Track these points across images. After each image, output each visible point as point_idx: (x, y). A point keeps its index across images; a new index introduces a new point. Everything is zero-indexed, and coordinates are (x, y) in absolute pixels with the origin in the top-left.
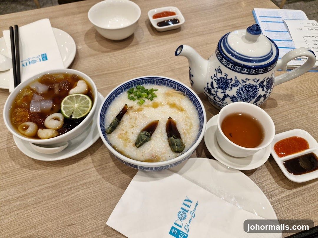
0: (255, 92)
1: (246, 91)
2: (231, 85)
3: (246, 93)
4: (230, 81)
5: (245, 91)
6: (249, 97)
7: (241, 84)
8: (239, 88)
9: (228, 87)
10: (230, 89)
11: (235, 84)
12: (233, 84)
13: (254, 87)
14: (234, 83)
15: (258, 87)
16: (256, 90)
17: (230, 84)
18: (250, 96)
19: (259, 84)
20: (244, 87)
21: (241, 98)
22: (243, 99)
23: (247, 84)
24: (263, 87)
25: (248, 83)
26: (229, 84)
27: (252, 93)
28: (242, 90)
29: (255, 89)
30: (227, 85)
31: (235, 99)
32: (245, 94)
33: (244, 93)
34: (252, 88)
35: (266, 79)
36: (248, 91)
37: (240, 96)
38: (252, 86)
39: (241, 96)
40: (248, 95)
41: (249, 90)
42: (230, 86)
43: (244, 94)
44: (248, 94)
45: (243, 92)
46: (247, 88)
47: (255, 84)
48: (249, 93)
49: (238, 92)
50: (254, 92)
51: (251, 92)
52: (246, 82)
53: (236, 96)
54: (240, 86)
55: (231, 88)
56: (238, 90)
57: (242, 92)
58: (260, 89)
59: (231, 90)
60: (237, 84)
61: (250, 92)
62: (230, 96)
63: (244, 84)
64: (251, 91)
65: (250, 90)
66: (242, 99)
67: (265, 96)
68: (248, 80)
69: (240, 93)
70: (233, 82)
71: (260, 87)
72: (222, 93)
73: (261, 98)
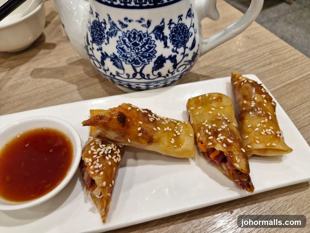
0: (150, 48)
1: (132, 44)
2: (107, 33)
3: (132, 48)
4: (103, 25)
5: (129, 45)
6: (140, 58)
7: (120, 30)
8: (119, 40)
9: (103, 37)
10: (106, 41)
11: (111, 31)
12: (108, 30)
13: (145, 36)
14: (110, 29)
15: (153, 38)
16: (150, 44)
17: (106, 31)
18: (141, 56)
19: (153, 32)
20: (126, 36)
21: (126, 59)
22: (131, 60)
23: (131, 30)
24: (164, 39)
25: (131, 27)
26: (104, 32)
27: (143, 49)
28: (124, 41)
29: (147, 40)
30: (102, 34)
31: (118, 61)
32: (131, 51)
33: (129, 49)
34: (141, 39)
35: (167, 22)
36: (135, 44)
37: (124, 56)
38: (140, 35)
39: (125, 54)
40: (137, 54)
41: (136, 42)
42: (106, 36)
43: (129, 51)
44: (137, 51)
45: (128, 47)
46: (131, 39)
47: (144, 30)
48: (138, 49)
49: (120, 48)
50: (146, 46)
51: (142, 47)
52: (126, 26)
53: (118, 55)
54: (120, 34)
55: (108, 39)
56: (119, 43)
57: (125, 47)
58: (159, 44)
59: (108, 43)
60: (114, 31)
61: (140, 48)
62: (109, 55)
63: (125, 30)
64: (141, 45)
65: (138, 42)
66: (129, 61)
67: (173, 59)
68: (130, 21)
69: (122, 49)
70: (108, 26)
71: (156, 38)
72: (98, 50)
73: (165, 62)
